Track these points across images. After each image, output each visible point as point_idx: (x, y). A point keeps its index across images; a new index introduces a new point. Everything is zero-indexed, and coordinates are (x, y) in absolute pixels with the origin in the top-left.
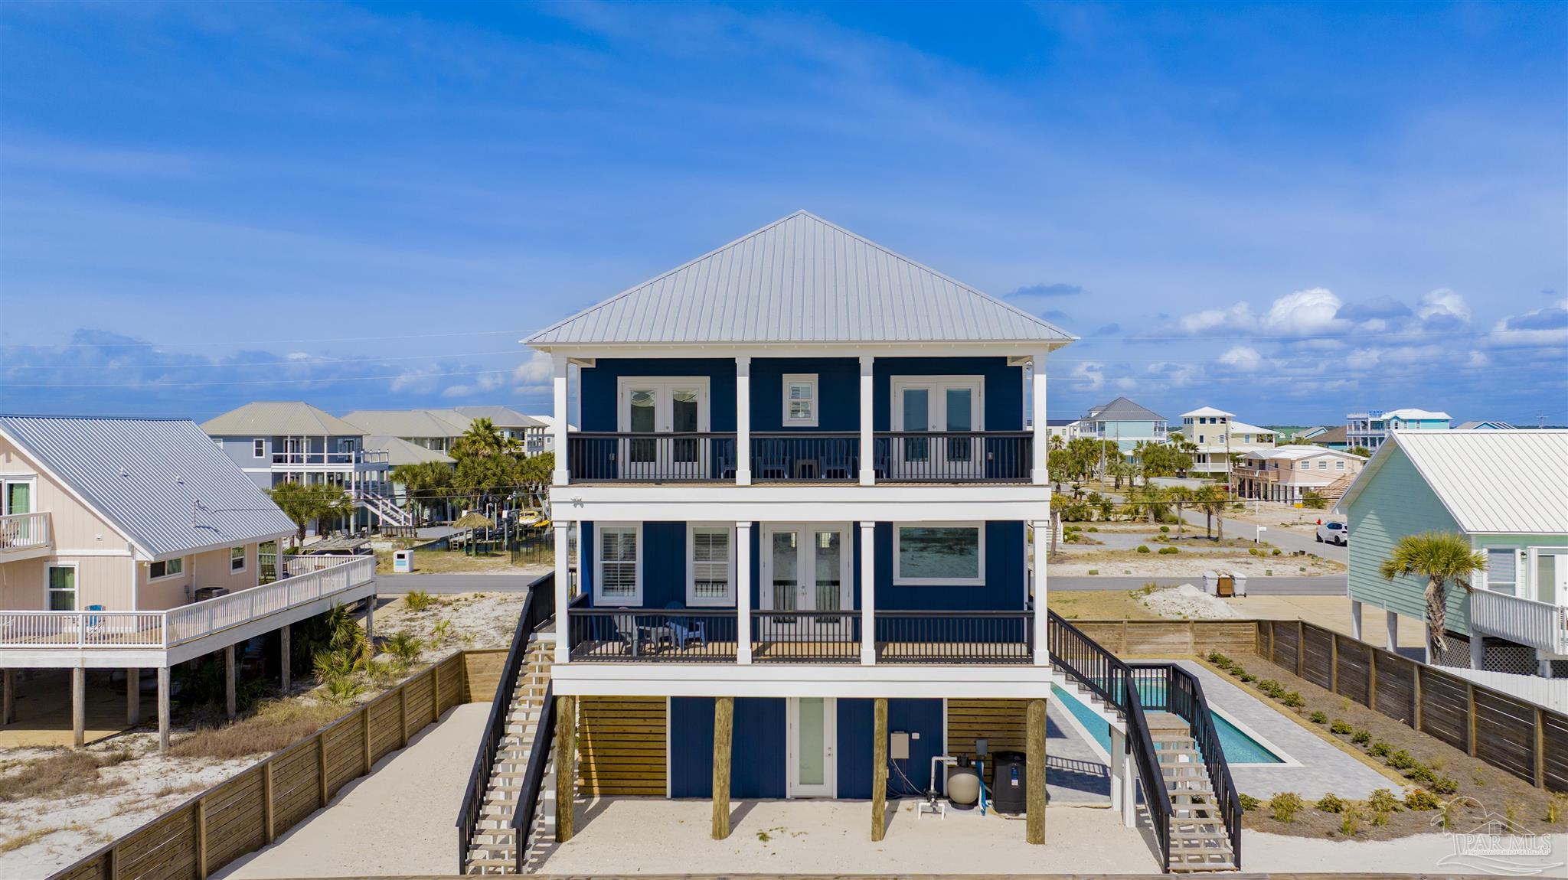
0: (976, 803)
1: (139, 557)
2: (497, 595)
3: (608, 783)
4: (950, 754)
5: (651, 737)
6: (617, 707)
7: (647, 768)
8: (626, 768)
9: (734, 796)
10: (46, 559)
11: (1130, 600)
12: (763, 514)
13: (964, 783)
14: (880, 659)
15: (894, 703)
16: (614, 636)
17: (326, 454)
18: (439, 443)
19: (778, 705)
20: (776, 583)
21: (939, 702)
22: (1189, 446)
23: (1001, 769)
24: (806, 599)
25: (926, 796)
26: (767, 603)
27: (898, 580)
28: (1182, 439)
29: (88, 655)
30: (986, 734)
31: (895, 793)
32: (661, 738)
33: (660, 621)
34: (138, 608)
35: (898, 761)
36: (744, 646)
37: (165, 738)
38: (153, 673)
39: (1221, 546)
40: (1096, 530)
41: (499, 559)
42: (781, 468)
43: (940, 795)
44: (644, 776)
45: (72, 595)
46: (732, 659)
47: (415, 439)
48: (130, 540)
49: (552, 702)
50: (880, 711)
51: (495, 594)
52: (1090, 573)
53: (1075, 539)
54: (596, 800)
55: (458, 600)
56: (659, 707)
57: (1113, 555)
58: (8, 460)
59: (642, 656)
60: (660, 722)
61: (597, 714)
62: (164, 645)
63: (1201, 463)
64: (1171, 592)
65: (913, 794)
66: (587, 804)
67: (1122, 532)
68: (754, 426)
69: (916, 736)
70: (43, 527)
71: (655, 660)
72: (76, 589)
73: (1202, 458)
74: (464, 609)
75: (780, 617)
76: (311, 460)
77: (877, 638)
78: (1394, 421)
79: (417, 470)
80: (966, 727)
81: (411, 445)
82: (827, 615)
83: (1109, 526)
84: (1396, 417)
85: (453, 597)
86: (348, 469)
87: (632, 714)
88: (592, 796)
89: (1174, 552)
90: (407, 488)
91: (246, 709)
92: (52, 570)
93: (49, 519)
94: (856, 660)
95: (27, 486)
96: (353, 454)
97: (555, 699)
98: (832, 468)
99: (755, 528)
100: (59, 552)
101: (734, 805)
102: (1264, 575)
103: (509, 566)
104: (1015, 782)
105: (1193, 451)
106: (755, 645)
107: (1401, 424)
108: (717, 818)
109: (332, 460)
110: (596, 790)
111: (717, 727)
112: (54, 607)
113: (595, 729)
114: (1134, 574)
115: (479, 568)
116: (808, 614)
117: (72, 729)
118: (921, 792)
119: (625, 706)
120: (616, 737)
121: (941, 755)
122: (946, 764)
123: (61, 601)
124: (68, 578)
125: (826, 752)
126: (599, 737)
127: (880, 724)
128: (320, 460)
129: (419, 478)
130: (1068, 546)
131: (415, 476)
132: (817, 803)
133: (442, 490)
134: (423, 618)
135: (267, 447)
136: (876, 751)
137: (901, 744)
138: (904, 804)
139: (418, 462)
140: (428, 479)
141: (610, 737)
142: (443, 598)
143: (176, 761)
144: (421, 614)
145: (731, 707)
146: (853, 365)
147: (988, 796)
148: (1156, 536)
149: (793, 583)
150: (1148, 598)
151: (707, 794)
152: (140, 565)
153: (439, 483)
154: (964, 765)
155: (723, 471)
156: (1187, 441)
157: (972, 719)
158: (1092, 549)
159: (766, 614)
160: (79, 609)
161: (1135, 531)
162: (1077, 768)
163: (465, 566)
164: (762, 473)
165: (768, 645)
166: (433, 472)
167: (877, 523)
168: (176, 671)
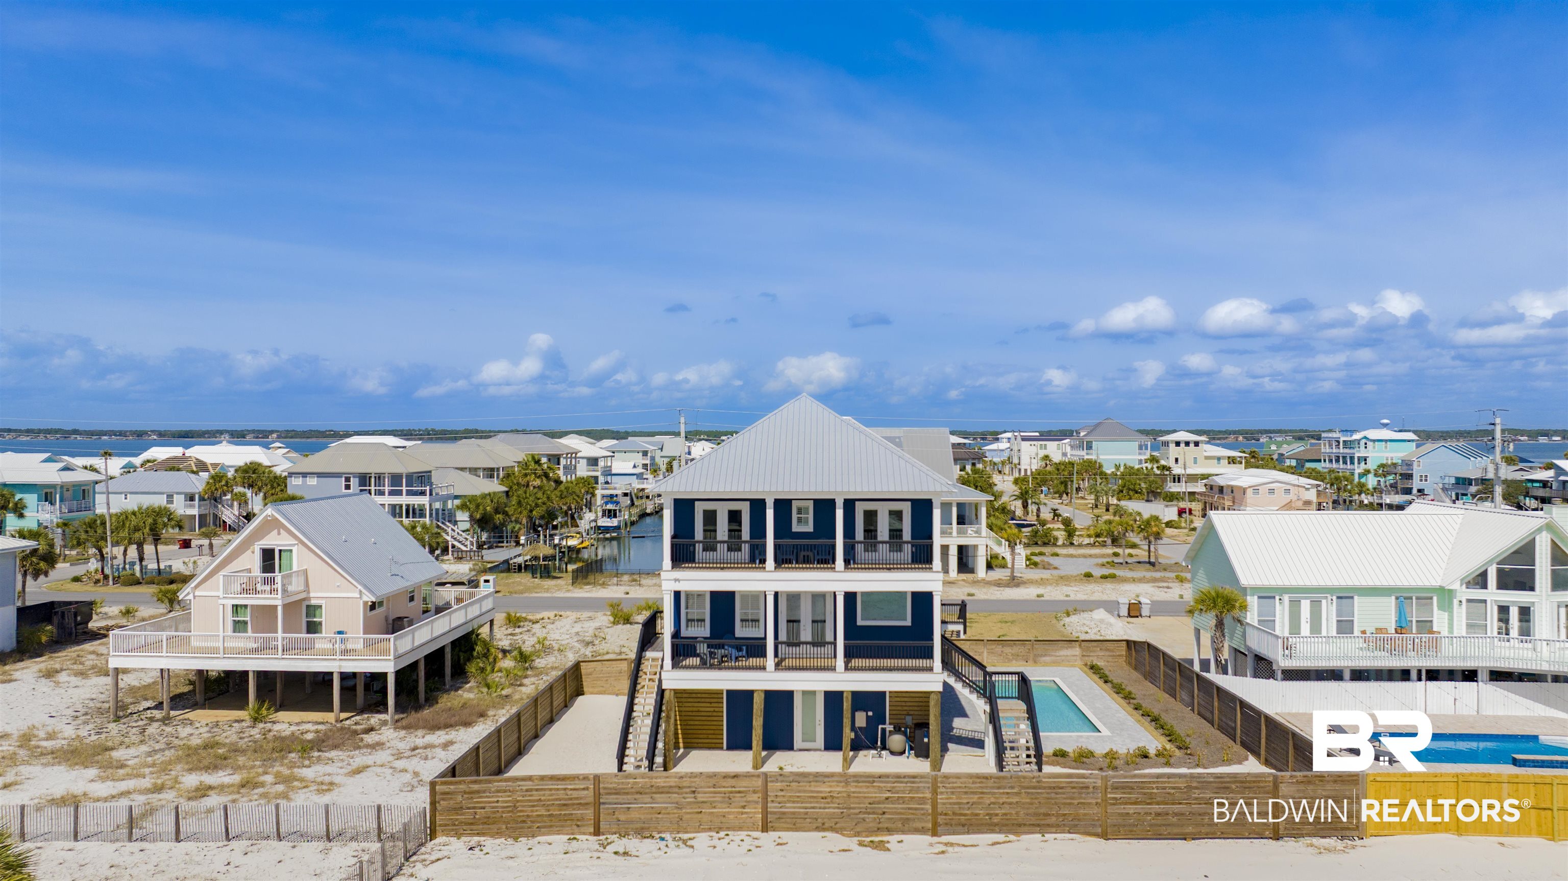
0: (904, 752)
1: (365, 599)
2: (572, 615)
3: (689, 740)
4: (890, 724)
5: (715, 714)
6: (694, 695)
7: (712, 732)
8: (700, 732)
9: (765, 748)
10: (304, 600)
11: (1054, 621)
12: (783, 587)
13: (897, 741)
14: (847, 668)
15: (855, 694)
16: (696, 655)
17: (404, 488)
18: (490, 473)
19: (789, 695)
20: (788, 621)
21: (884, 693)
22: (1164, 468)
23: (918, 732)
24: (806, 635)
25: (875, 748)
26: (783, 637)
27: (860, 622)
28: (1157, 461)
29: (344, 664)
30: (911, 713)
31: (856, 746)
32: (720, 714)
33: (722, 646)
34: (364, 634)
35: (860, 728)
36: (770, 661)
37: (392, 718)
38: (384, 676)
39: (1156, 571)
40: (1057, 555)
41: (559, 581)
42: (791, 557)
43: (884, 748)
44: (710, 736)
45: (320, 623)
46: (764, 668)
47: (470, 469)
48: (360, 587)
49: (661, 693)
50: (847, 698)
51: (568, 613)
52: (1038, 596)
53: (1035, 564)
54: (681, 751)
55: (543, 619)
56: (720, 696)
57: (1065, 580)
58: (279, 534)
59: (712, 667)
60: (720, 705)
61: (683, 700)
62: (392, 657)
63: (1177, 484)
64: (1086, 615)
65: (868, 748)
66: (677, 753)
67: (1079, 556)
68: (776, 536)
69: (870, 714)
70: (302, 579)
71: (720, 669)
72: (323, 619)
73: (1177, 479)
74: (550, 626)
75: (789, 644)
76: (392, 493)
77: (846, 656)
78: (1364, 441)
79: (479, 500)
80: (899, 708)
81: (466, 474)
82: (818, 642)
83: (1071, 551)
84: (1365, 438)
85: (538, 616)
86: (424, 500)
87: (703, 700)
88: (679, 748)
89: (1113, 576)
90: (471, 516)
91: (431, 700)
92: (308, 607)
93: (305, 572)
94: (833, 669)
95: (291, 551)
96: (428, 488)
97: (663, 691)
98: (820, 557)
99: (776, 595)
100: (312, 595)
101: (764, 753)
102: (1177, 598)
103: (570, 587)
104: (926, 740)
105: (1168, 473)
106: (776, 660)
107: (1370, 444)
108: (755, 758)
109: (410, 493)
110: (681, 745)
111: (755, 706)
112: (308, 632)
113: (681, 709)
114: (1073, 597)
115: (547, 590)
116: (807, 643)
117: (332, 711)
118: (873, 747)
119: (699, 695)
120: (694, 714)
121: (884, 723)
122: (888, 730)
123: (313, 628)
124: (317, 612)
125: (817, 722)
126: (683, 714)
127: (847, 705)
128: (399, 493)
129: (481, 507)
130: (1029, 570)
131: (478, 506)
132: (812, 753)
133: (499, 518)
134: (521, 633)
135: (354, 482)
136: (845, 720)
137: (861, 719)
138: (862, 753)
139: (477, 492)
140: (488, 508)
141: (690, 714)
142: (529, 617)
143: (404, 732)
144: (518, 630)
145: (763, 695)
146: (832, 502)
147: (911, 748)
148: (1105, 560)
149: (799, 621)
150: (1067, 620)
151: (749, 748)
152: (365, 603)
153: (497, 511)
154: (897, 730)
155: (757, 558)
156: (1163, 462)
157: (903, 704)
158: (1045, 574)
159: (782, 643)
160: (327, 631)
161: (1090, 556)
162: (970, 735)
163: (535, 588)
164: (781, 561)
165: (783, 660)
166: (492, 501)
167: (846, 593)
168: (399, 674)
